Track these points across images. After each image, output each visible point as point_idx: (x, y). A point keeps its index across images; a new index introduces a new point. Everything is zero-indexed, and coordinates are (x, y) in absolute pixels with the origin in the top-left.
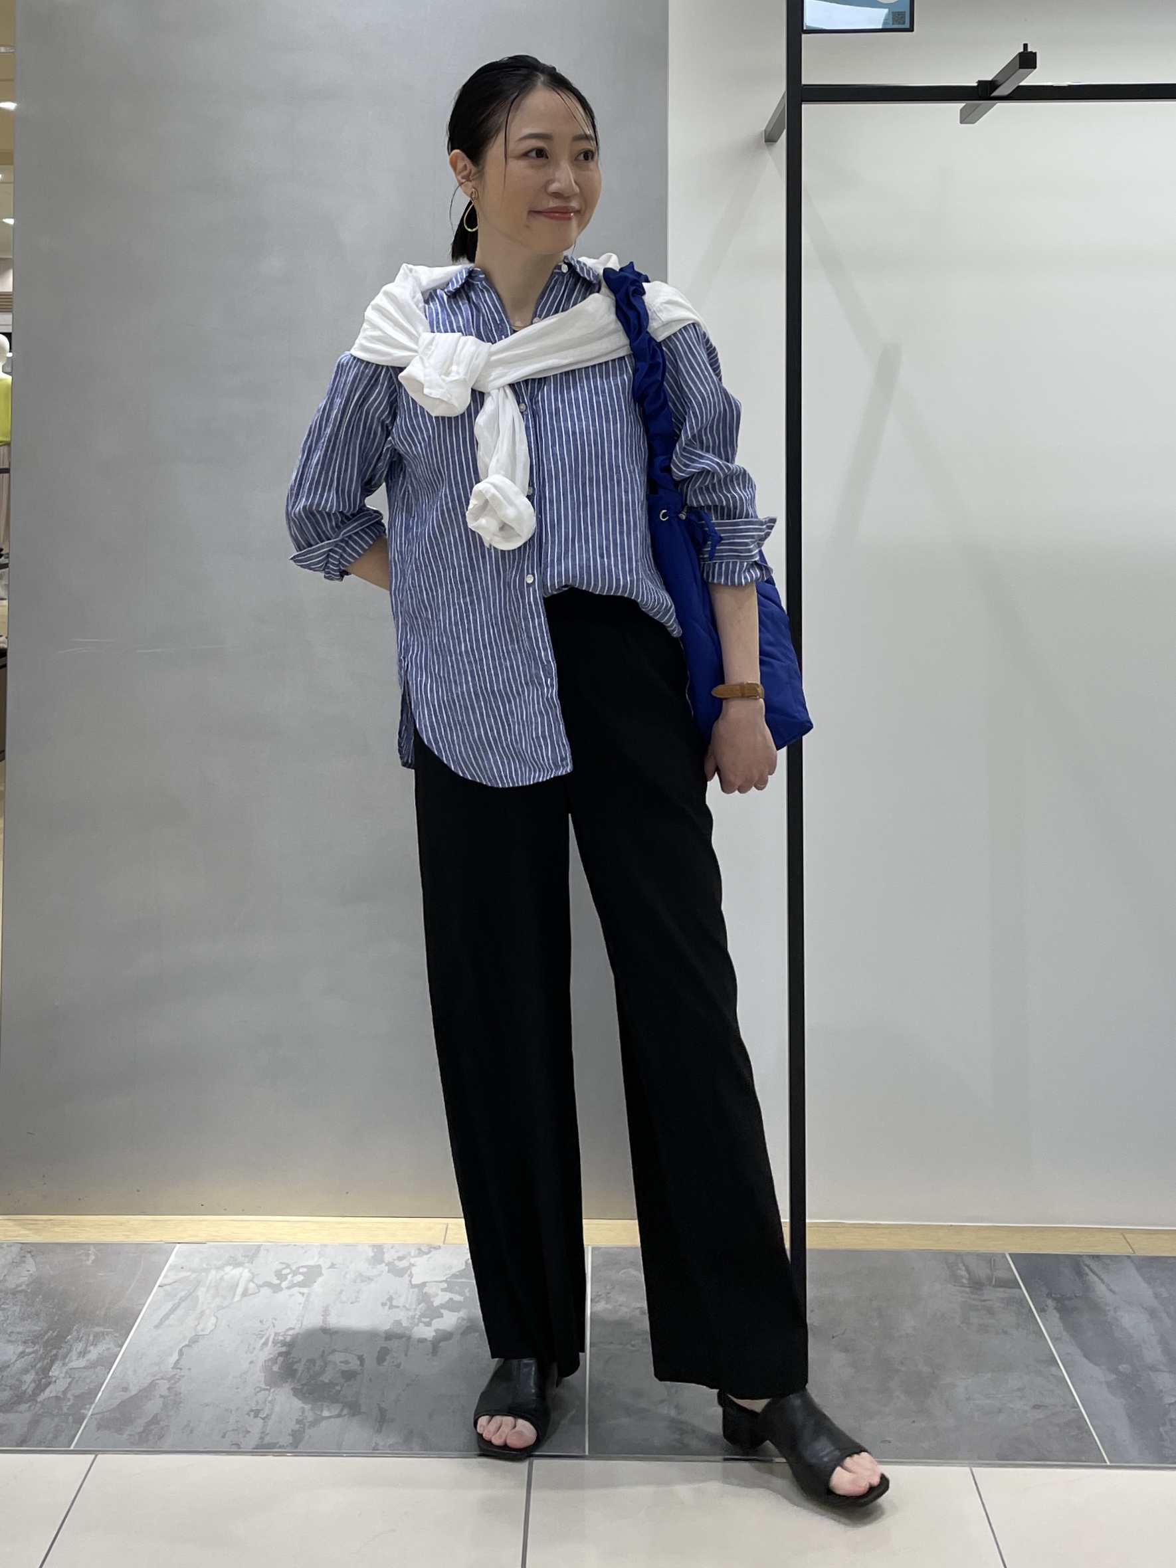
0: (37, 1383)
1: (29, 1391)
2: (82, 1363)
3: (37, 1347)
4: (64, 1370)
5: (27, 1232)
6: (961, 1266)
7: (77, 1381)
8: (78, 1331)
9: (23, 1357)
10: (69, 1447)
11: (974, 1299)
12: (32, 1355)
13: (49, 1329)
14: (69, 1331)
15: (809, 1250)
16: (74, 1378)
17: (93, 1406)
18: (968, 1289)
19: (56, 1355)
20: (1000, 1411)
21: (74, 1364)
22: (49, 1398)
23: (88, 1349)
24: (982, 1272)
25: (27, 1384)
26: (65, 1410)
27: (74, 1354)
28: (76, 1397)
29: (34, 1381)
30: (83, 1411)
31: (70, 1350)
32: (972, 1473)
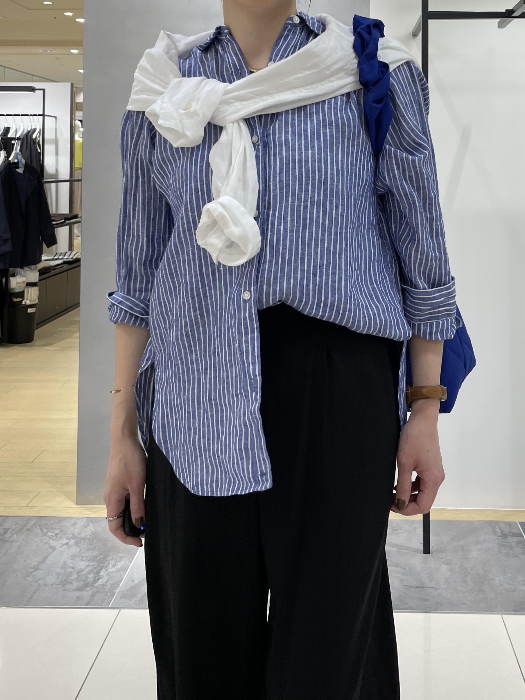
0: (94, 578)
1: (91, 582)
2: (114, 570)
3: (94, 563)
4: (106, 572)
5: (90, 513)
6: (497, 527)
7: (112, 577)
8: (112, 556)
9: (88, 567)
10: (108, 606)
11: (504, 542)
12: (92, 566)
13: (100, 554)
14: (108, 555)
15: (432, 520)
16: (110, 576)
17: (119, 588)
18: (501, 538)
19: (103, 566)
20: (515, 591)
21: (110, 570)
22: (99, 585)
23: (117, 563)
24: (507, 530)
25: (90, 579)
26: (107, 590)
27: (111, 566)
28: (111, 584)
29: (93, 577)
30: (114, 591)
31: (109, 564)
32: (503, 618)
